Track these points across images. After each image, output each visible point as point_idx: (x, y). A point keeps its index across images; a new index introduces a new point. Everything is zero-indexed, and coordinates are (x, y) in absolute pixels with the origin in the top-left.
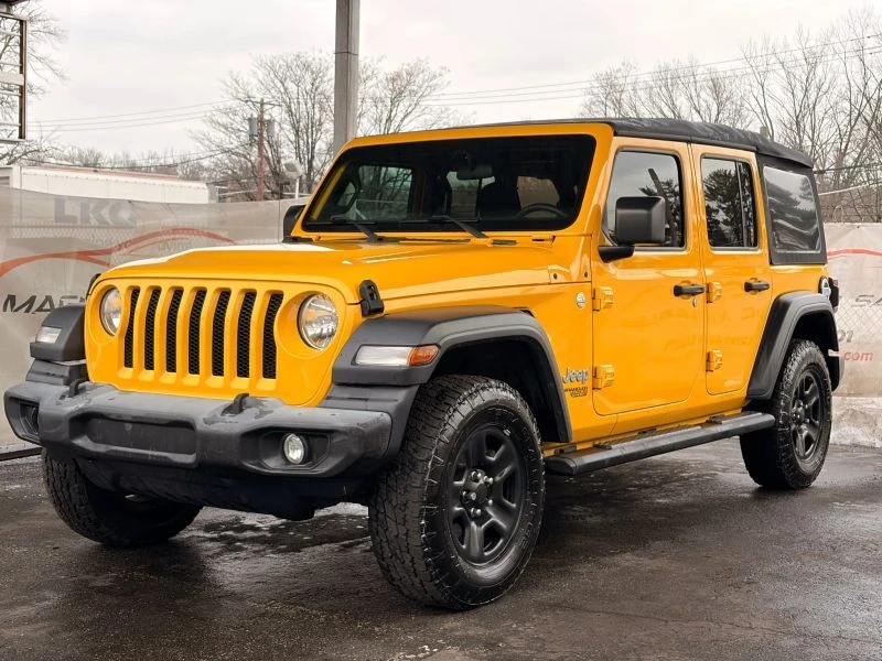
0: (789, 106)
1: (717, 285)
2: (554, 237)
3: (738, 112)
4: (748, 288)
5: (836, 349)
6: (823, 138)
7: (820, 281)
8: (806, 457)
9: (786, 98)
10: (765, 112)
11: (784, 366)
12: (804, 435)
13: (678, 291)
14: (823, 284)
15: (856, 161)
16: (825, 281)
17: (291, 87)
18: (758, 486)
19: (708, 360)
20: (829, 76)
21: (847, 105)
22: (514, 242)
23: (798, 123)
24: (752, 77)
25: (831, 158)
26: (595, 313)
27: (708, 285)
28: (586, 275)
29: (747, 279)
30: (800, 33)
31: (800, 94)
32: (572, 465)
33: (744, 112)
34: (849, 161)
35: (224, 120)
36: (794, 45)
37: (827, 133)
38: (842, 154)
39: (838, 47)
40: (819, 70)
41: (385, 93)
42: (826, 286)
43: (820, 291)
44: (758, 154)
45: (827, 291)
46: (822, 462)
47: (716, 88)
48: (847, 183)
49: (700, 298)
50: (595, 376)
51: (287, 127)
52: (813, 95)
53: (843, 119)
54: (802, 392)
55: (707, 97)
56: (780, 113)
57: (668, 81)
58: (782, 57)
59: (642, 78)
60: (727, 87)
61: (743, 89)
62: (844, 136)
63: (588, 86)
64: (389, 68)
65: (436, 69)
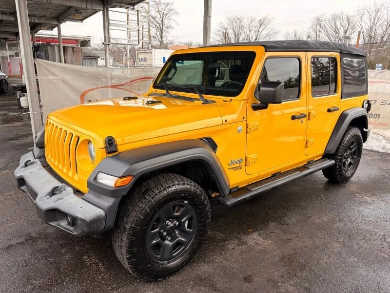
0: (369, 24)
1: (313, 112)
2: (231, 100)
3: (354, 26)
4: (329, 111)
5: (367, 128)
6: (378, 33)
7: (364, 102)
8: (348, 170)
9: (368, 22)
10: (361, 26)
11: (343, 139)
12: (349, 162)
13: (293, 118)
14: (365, 103)
15: (387, 39)
16: (366, 102)
17: (234, 24)
18: (327, 179)
19: (307, 143)
20: (382, 16)
21: (386, 23)
22: (215, 102)
23: (371, 29)
24: (359, 16)
25: (379, 38)
26: (248, 134)
27: (309, 113)
28: (243, 118)
29: (329, 107)
30: (375, 2)
31: (372, 20)
32: (228, 204)
33: (356, 26)
34: (385, 39)
35: (218, 33)
36: (372, 6)
37: (379, 31)
38: (383, 37)
39: (386, 6)
40: (379, 14)
41: (258, 25)
42: (366, 103)
43: (363, 107)
44: (341, 53)
45: (366, 106)
46: (355, 171)
47: (348, 20)
48: (383, 46)
49: (304, 120)
50: (246, 160)
51: (233, 34)
52: (376, 21)
53: (384, 27)
54: (350, 147)
55: (345, 22)
56: (366, 26)
57: (335, 18)
58: (368, 10)
59: (327, 17)
60: (351, 19)
61: (356, 20)
62: (384, 32)
63: (312, 20)
64: (259, 18)
65: (271, 18)
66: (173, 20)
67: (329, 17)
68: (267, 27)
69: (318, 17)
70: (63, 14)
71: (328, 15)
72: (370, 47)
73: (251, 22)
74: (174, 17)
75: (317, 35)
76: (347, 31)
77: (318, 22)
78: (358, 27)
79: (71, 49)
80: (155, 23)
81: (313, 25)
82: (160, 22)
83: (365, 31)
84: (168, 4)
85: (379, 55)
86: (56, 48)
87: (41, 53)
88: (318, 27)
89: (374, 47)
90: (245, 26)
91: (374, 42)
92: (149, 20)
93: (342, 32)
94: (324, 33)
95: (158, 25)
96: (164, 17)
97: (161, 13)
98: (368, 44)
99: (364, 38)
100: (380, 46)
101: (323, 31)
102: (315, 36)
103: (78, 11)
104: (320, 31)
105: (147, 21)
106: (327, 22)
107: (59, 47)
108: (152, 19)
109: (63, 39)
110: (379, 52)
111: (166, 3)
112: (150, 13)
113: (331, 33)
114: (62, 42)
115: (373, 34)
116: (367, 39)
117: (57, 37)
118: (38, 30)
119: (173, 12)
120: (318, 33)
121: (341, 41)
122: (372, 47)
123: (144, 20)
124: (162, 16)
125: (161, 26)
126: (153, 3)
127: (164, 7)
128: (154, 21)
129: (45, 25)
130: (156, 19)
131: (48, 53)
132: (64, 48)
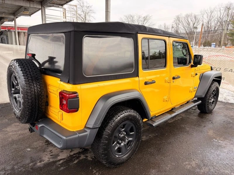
0: (207, 20)
3: (198, 21)
9: (207, 18)
10: (203, 21)
17: (129, 19)
21: (217, 19)
23: (208, 23)
25: (213, 28)
30: (210, 7)
31: (209, 18)
34: (216, 29)
36: (209, 9)
37: (213, 24)
39: (216, 10)
40: (213, 14)
41: (143, 20)
47: (195, 17)
52: (211, 18)
53: (216, 22)
55: (194, 19)
56: (205, 21)
57: (187, 16)
58: (207, 12)
59: (183, 16)
60: (197, 17)
61: (200, 17)
62: (216, 25)
63: (174, 17)
64: (143, 16)
65: (151, 16)
66: (92, 16)
67: (184, 16)
68: (149, 21)
69: (178, 16)
70: (17, 11)
71: (184, 14)
72: (208, 33)
73: (139, 18)
74: (92, 15)
75: (177, 26)
76: (194, 24)
77: (178, 18)
78: (201, 21)
79: (23, 33)
80: (81, 18)
81: (175, 20)
82: (84, 18)
83: (205, 24)
84: (88, 7)
85: (213, 37)
86: (13, 33)
87: (4, 36)
88: (178, 22)
89: (210, 33)
90: (135, 21)
91: (210, 30)
92: (77, 16)
93: (191, 24)
94: (181, 25)
95: (82, 19)
96: (86, 15)
97: (85, 12)
98: (206, 31)
99: (204, 28)
100: (214, 33)
101: (180, 24)
102: (176, 27)
103: (26, 9)
104: (179, 24)
105: (76, 17)
106: (183, 19)
107: (15, 32)
108: (79, 16)
109: (17, 27)
110: (213, 36)
111: (87, 6)
112: (78, 13)
113: (185, 25)
114: (17, 29)
115: (209, 26)
116: (206, 28)
117: (14, 26)
118: (4, 22)
119: (92, 11)
120: (178, 25)
121: (191, 29)
122: (209, 33)
123: (74, 17)
124: (85, 14)
125: (85, 20)
126: (79, 6)
127: (86, 8)
128: (80, 17)
129: (7, 18)
130: (81, 16)
131: (8, 36)
132: (18, 33)
